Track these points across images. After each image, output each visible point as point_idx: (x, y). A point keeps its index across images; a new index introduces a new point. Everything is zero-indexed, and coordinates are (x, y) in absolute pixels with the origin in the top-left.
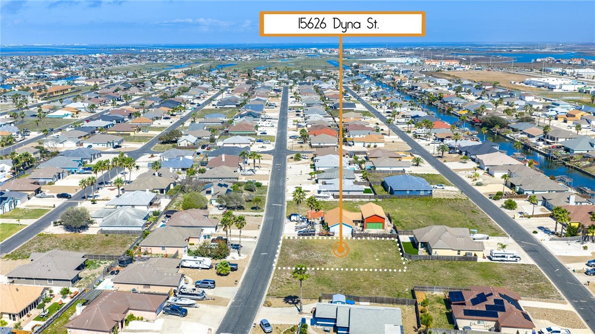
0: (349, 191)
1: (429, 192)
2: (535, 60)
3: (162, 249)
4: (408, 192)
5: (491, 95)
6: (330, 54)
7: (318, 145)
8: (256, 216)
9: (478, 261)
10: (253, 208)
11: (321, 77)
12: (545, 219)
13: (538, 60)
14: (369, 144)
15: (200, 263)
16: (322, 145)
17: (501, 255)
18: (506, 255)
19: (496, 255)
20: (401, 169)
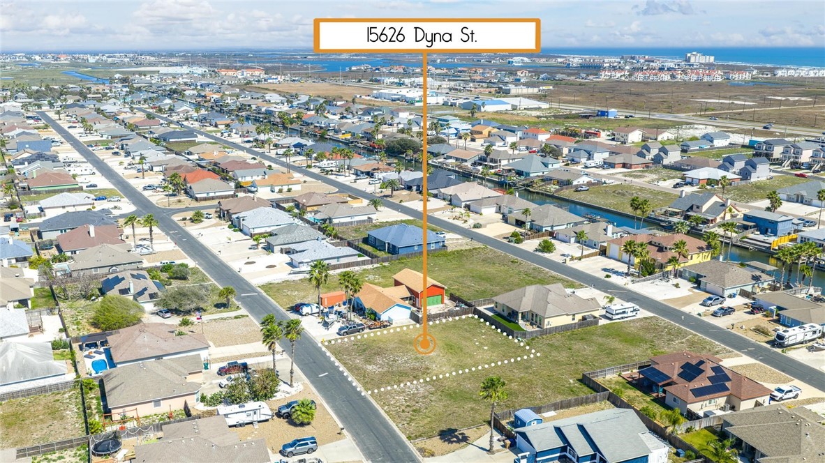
0: (338, 258)
1: (441, 244)
2: (350, 69)
3: (155, 406)
4: (416, 248)
5: (357, 113)
6: (56, 62)
7: (205, 195)
8: (236, 318)
9: (600, 324)
10: (218, 306)
11: (88, 96)
12: (596, 259)
13: (353, 68)
14: (280, 187)
15: (255, 413)
16: (211, 195)
17: (621, 311)
18: (626, 310)
19: (617, 312)
20: (365, 218)
